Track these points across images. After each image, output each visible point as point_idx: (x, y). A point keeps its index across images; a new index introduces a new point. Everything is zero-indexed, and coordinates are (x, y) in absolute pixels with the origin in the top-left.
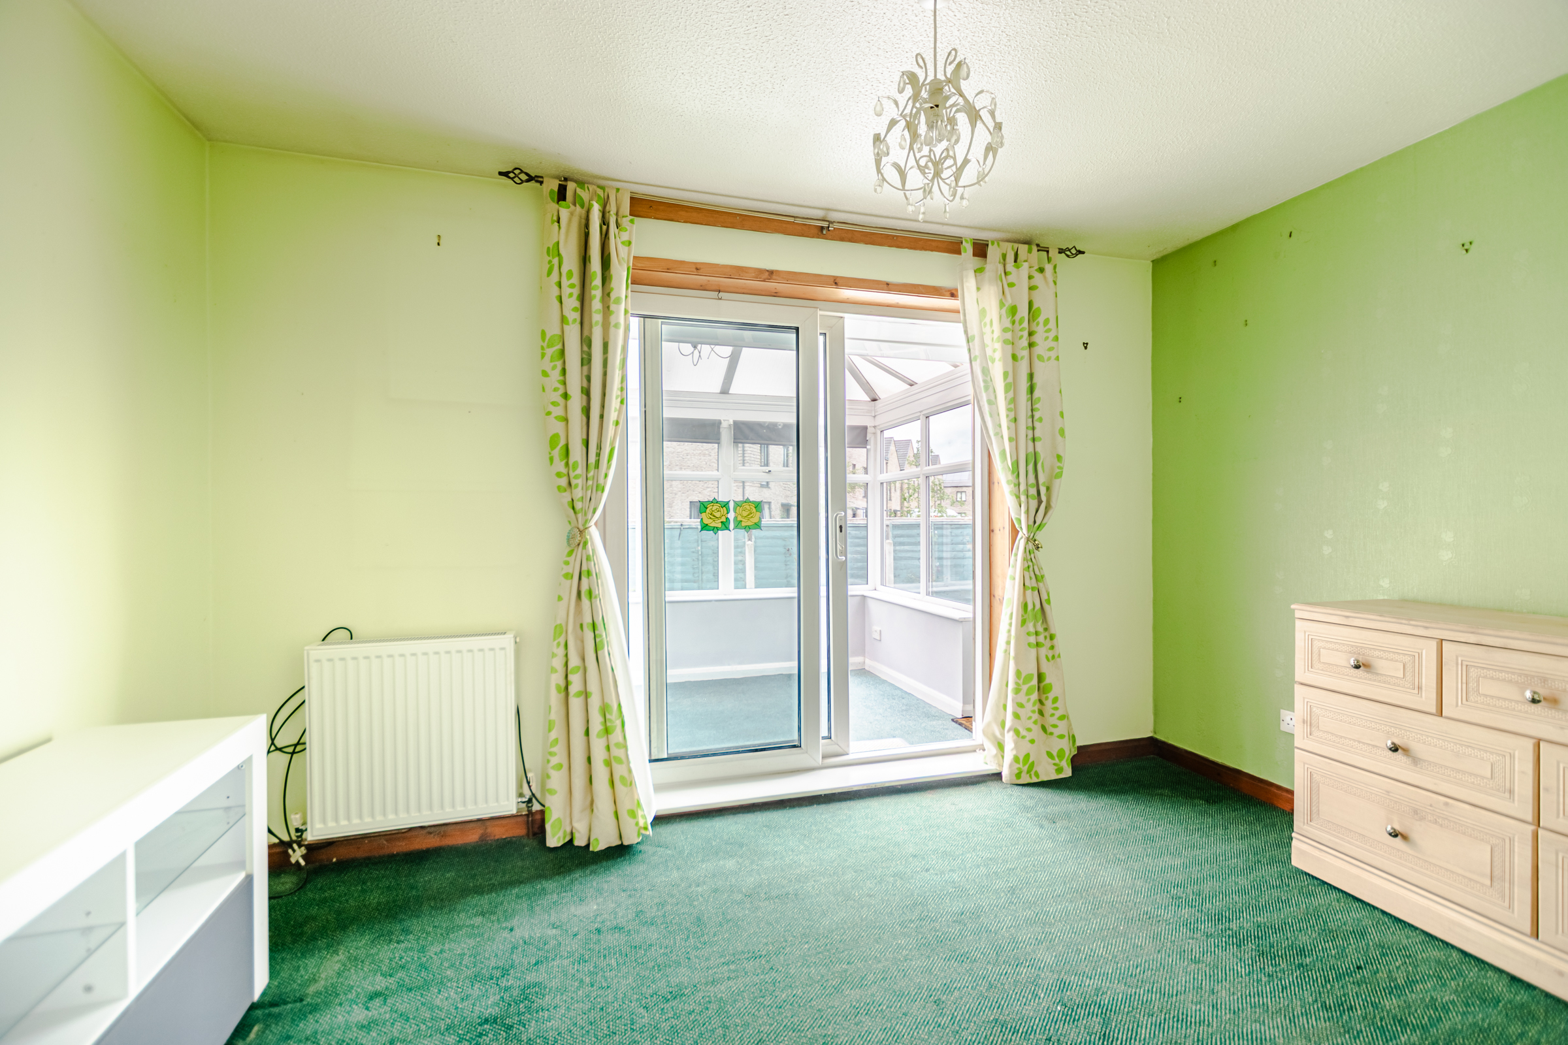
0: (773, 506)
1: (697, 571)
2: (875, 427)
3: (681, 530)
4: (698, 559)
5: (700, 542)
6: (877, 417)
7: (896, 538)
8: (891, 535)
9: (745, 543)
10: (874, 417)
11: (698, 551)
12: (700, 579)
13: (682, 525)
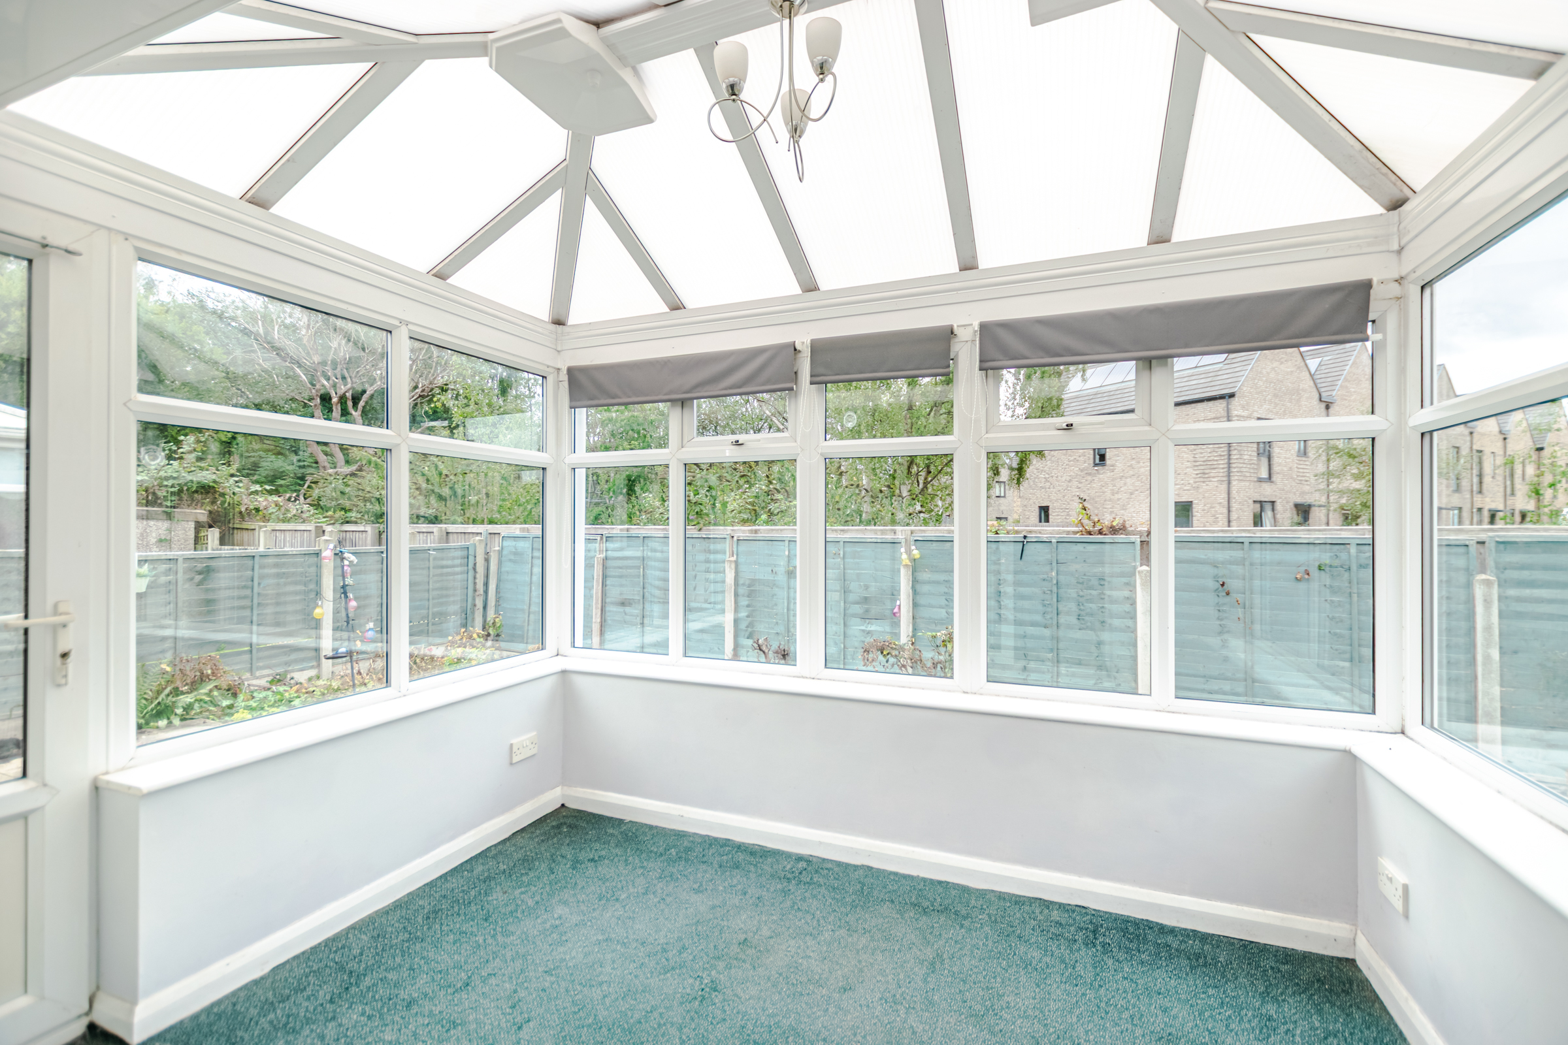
0: (1278, 506)
1: (1049, 609)
2: (1399, 281)
3: (1023, 545)
4: (1051, 591)
5: (1054, 564)
6: (1405, 253)
7: (1507, 572)
8: (1491, 563)
9: (1135, 568)
10: (1400, 251)
11: (1052, 578)
12: (1055, 622)
13: (1025, 537)
